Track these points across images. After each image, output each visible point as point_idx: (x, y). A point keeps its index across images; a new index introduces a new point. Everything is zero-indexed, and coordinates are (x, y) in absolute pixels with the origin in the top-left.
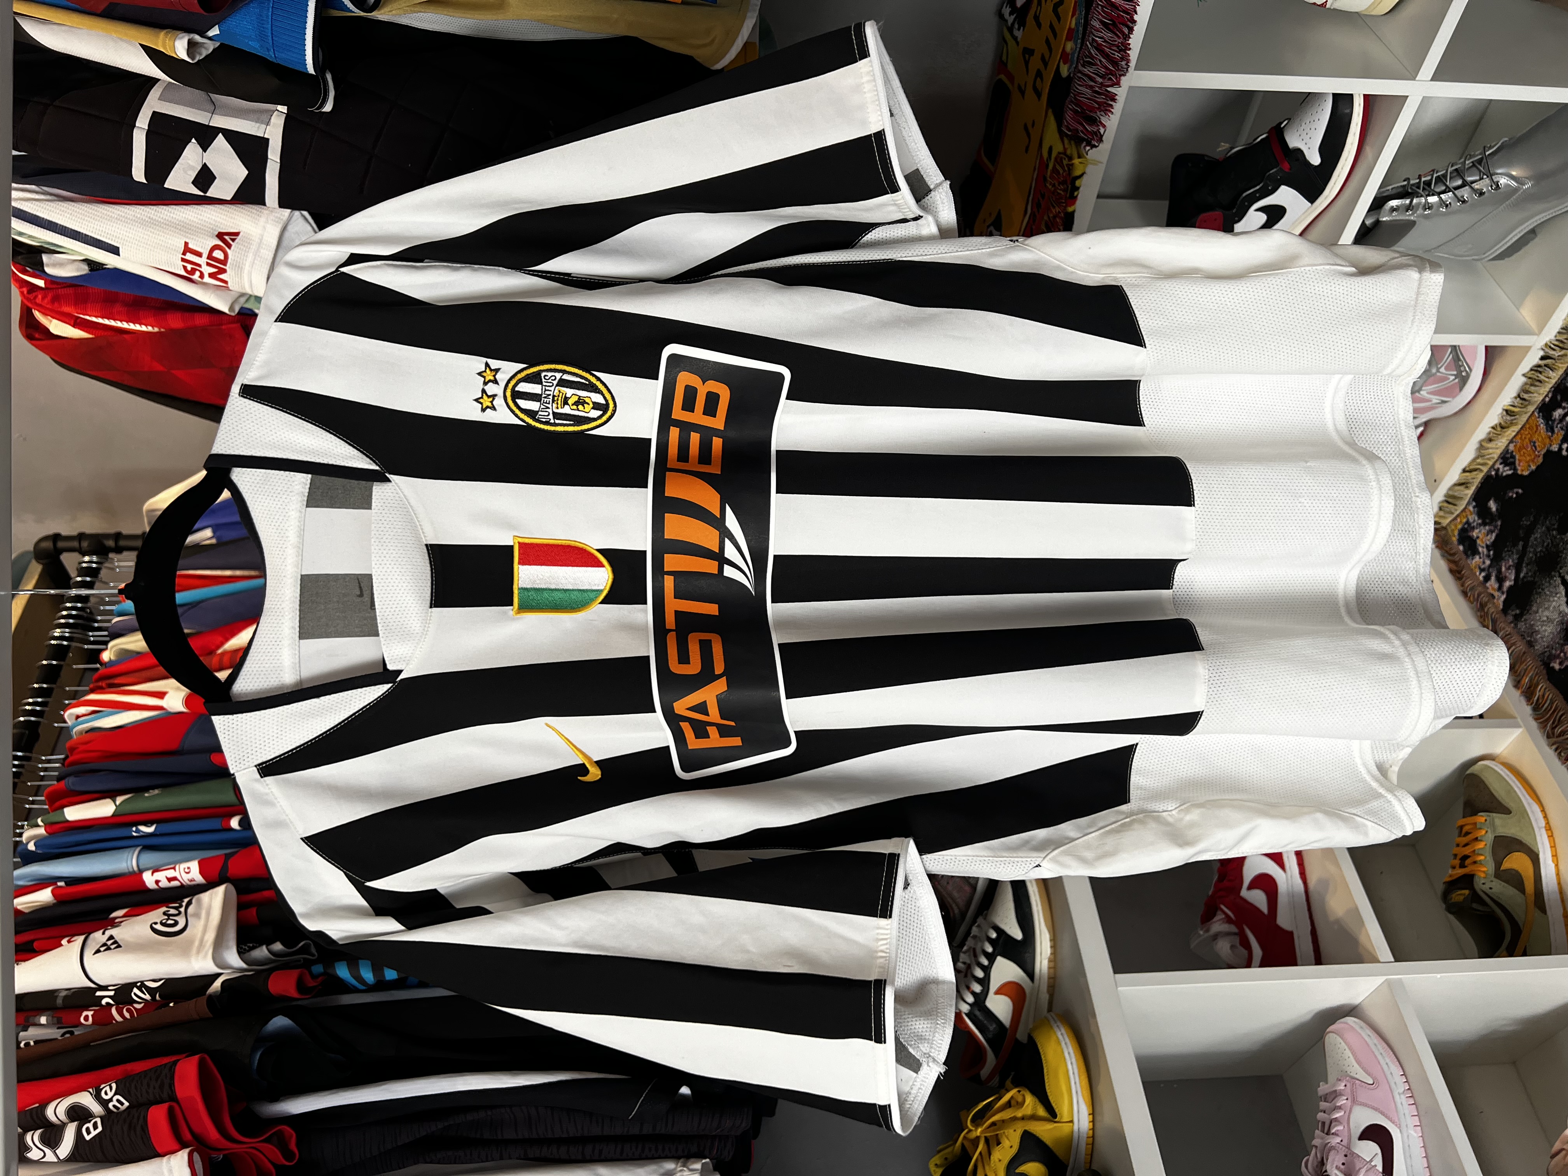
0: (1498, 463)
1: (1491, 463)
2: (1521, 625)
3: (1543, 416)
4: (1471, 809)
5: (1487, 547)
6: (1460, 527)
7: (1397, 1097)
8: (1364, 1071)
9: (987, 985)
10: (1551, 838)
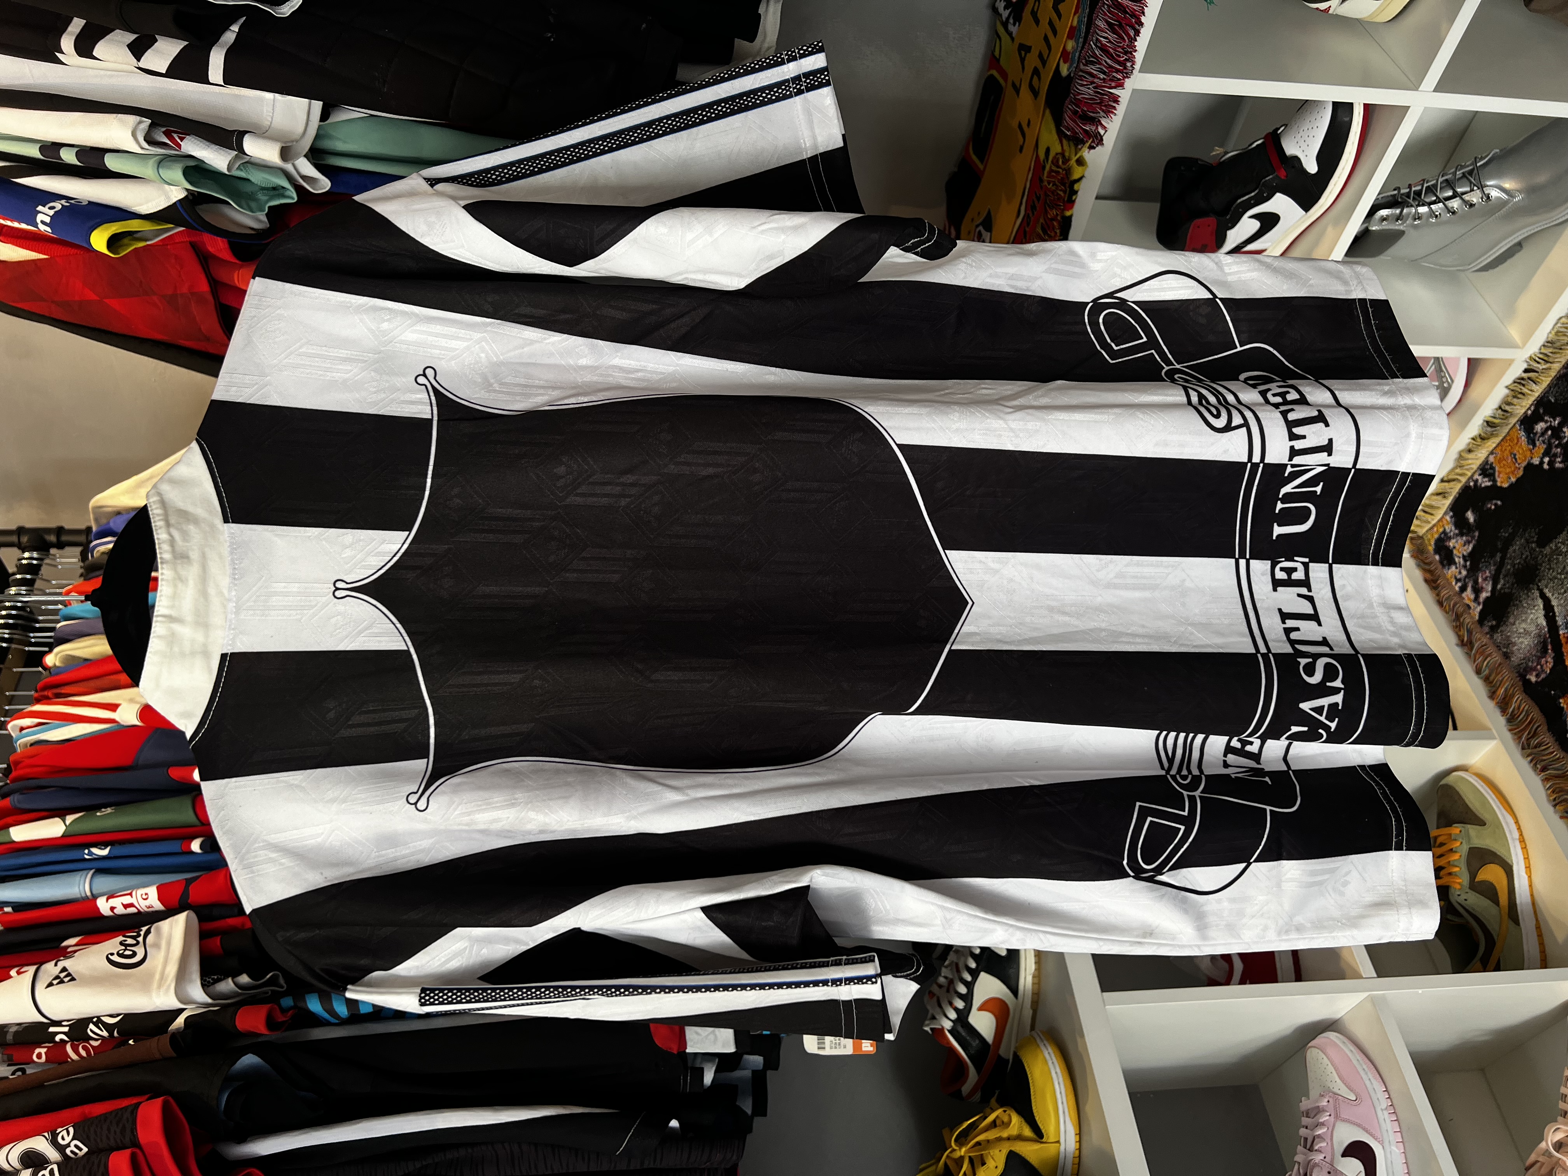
0: (1477, 473)
1: (1469, 474)
2: (1498, 637)
3: (1524, 428)
4: (1447, 820)
5: (1464, 557)
6: (1436, 536)
7: (1379, 1113)
8: (1347, 1086)
9: (970, 1000)
10: (1525, 850)
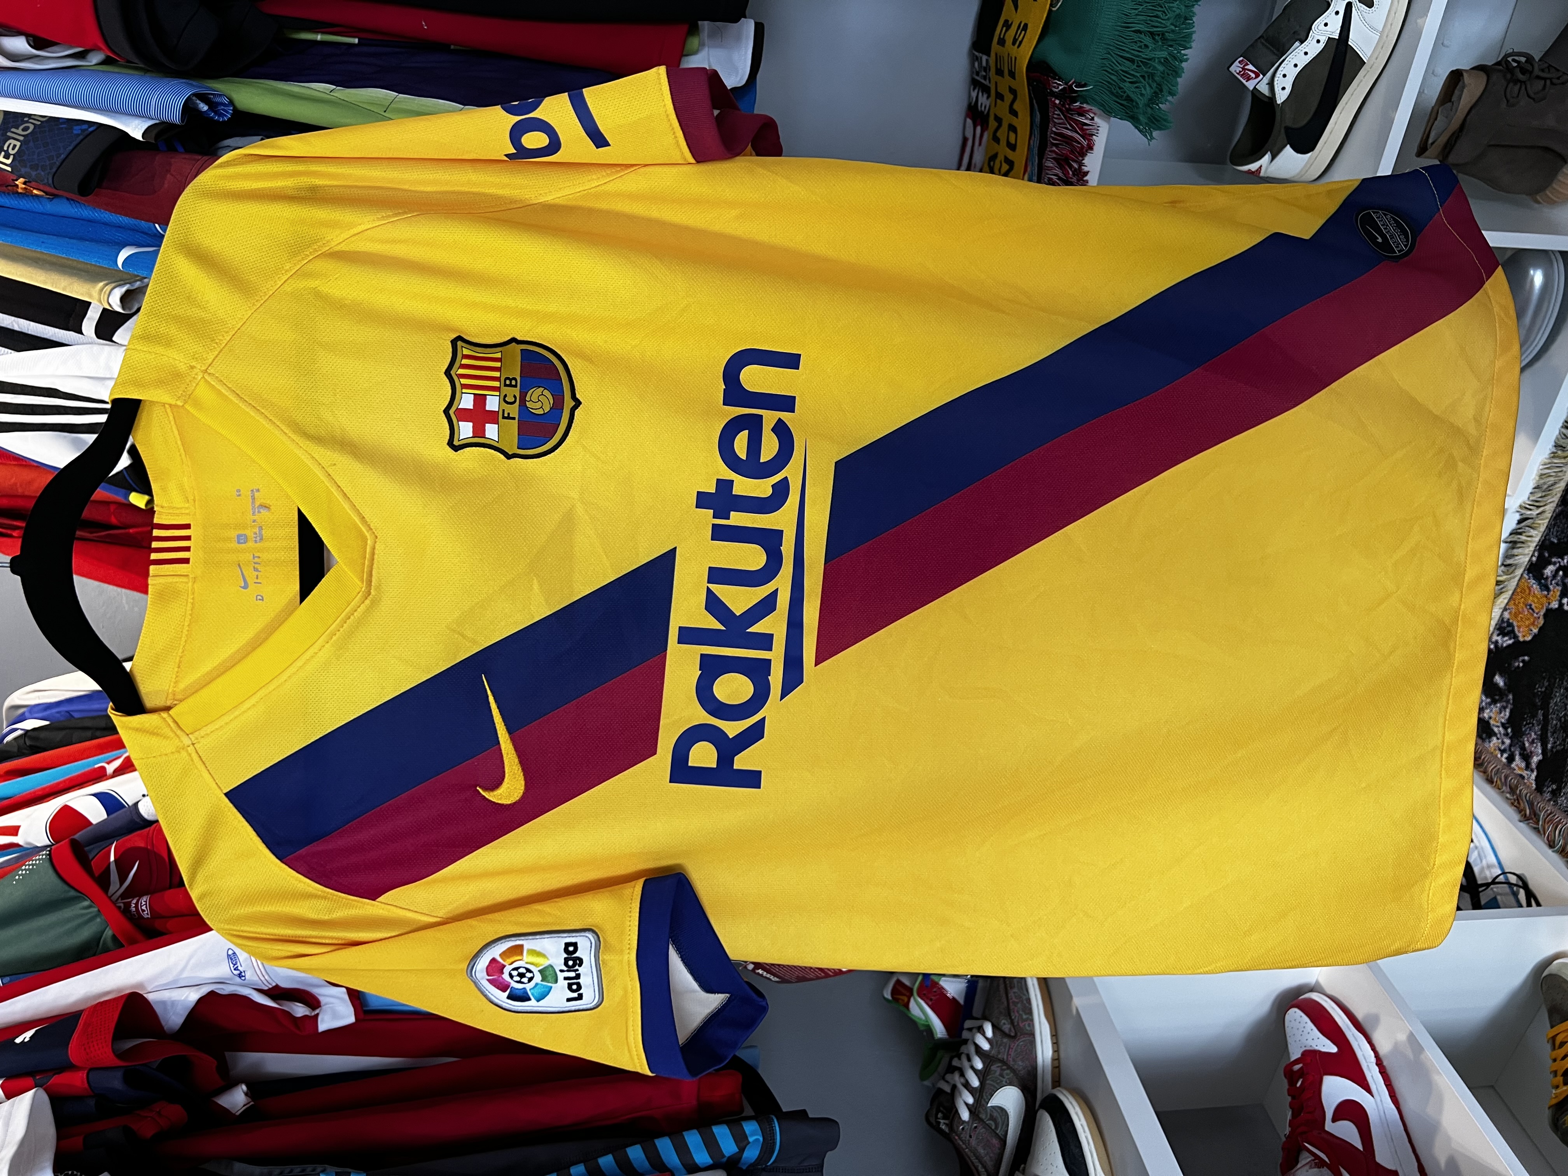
0: (1496, 634)
3: (1534, 576)
4: (1557, 1016)
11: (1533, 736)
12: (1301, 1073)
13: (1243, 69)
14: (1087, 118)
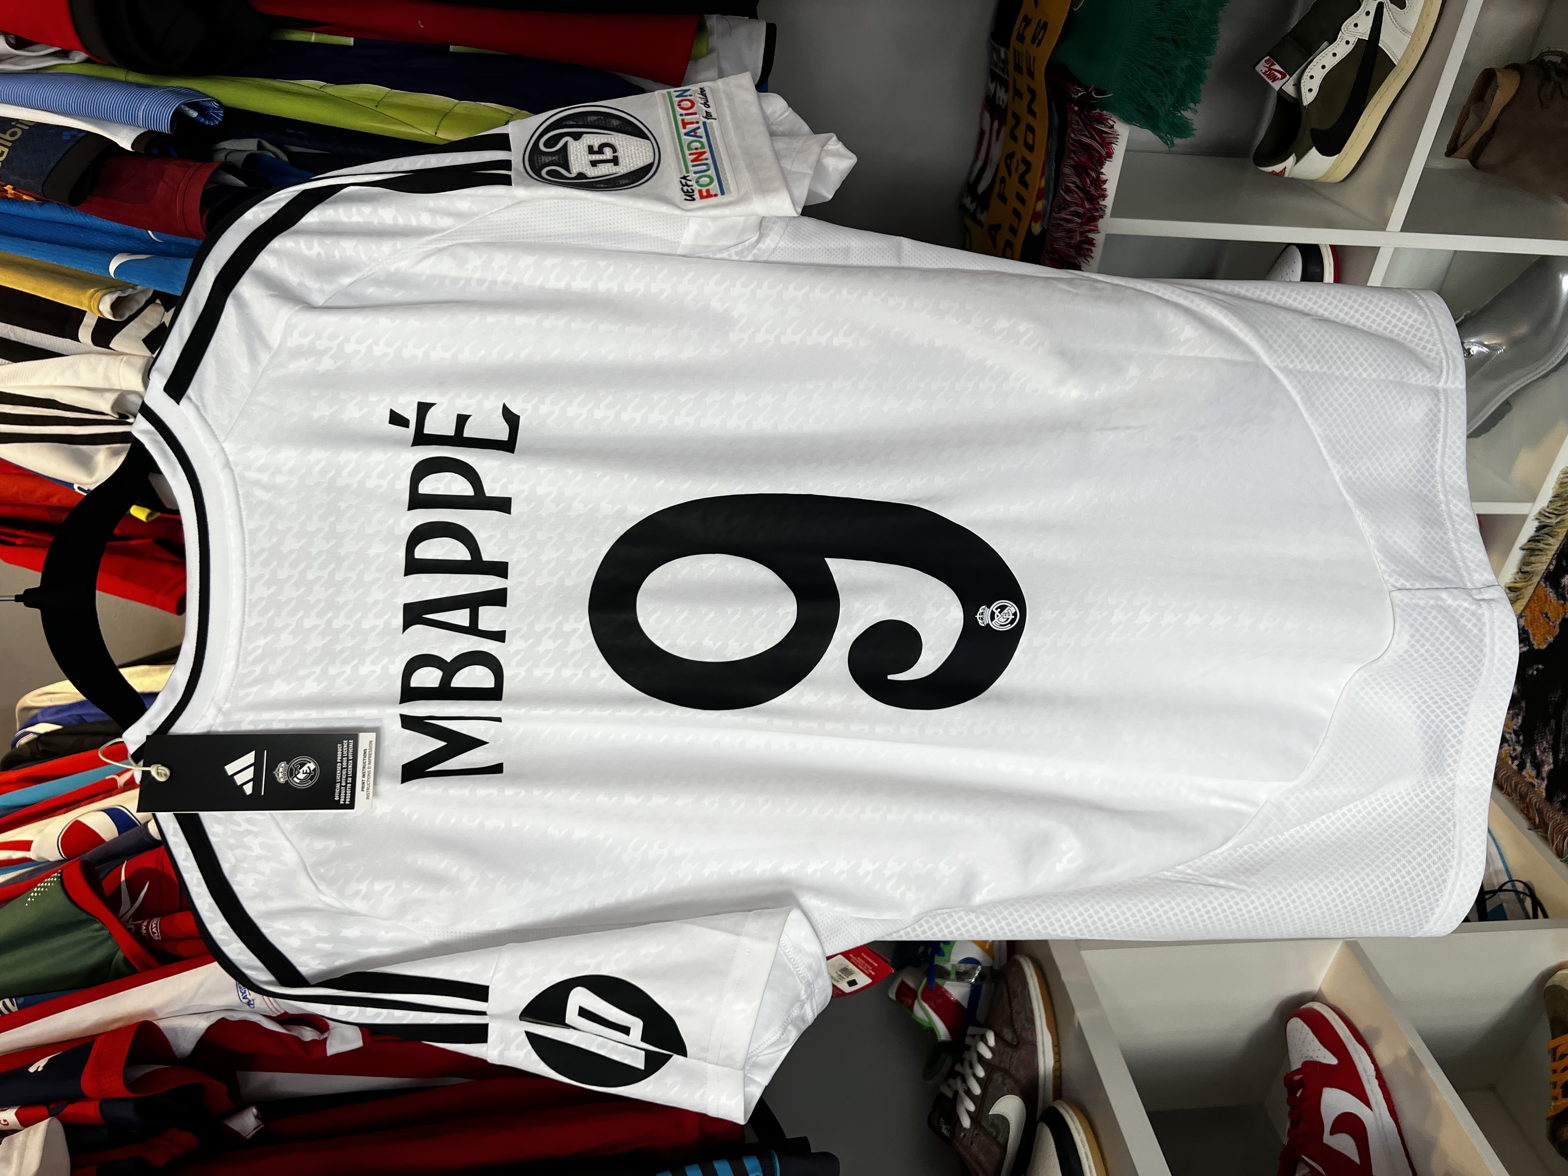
3: (1550, 585)
5: (1515, 732)
11: (1545, 744)
12: (1301, 1084)
13: (1270, 69)
14: (1106, 126)
